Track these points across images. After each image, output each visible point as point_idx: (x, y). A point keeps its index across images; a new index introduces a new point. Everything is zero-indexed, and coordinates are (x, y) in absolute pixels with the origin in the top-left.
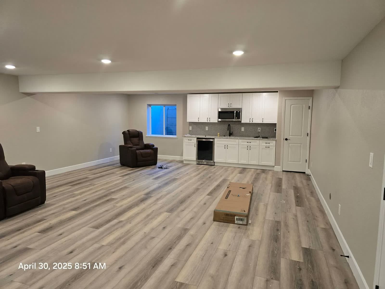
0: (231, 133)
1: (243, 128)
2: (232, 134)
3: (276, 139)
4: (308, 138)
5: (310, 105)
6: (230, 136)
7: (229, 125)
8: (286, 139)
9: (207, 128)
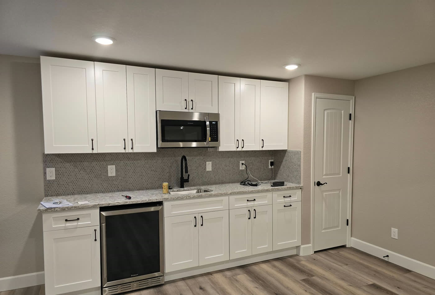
0: (185, 177)
1: (211, 163)
2: (187, 181)
3: (302, 185)
4: (349, 176)
5: (352, 111)
6: (182, 186)
7: (184, 158)
8: (319, 184)
9: (112, 171)
